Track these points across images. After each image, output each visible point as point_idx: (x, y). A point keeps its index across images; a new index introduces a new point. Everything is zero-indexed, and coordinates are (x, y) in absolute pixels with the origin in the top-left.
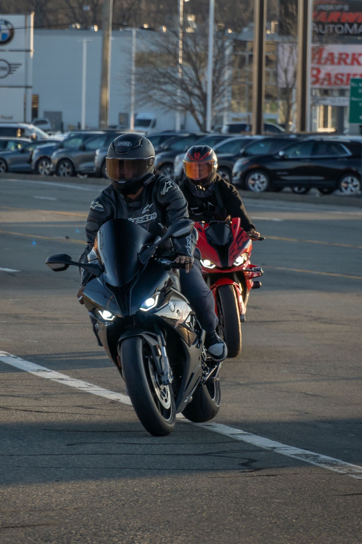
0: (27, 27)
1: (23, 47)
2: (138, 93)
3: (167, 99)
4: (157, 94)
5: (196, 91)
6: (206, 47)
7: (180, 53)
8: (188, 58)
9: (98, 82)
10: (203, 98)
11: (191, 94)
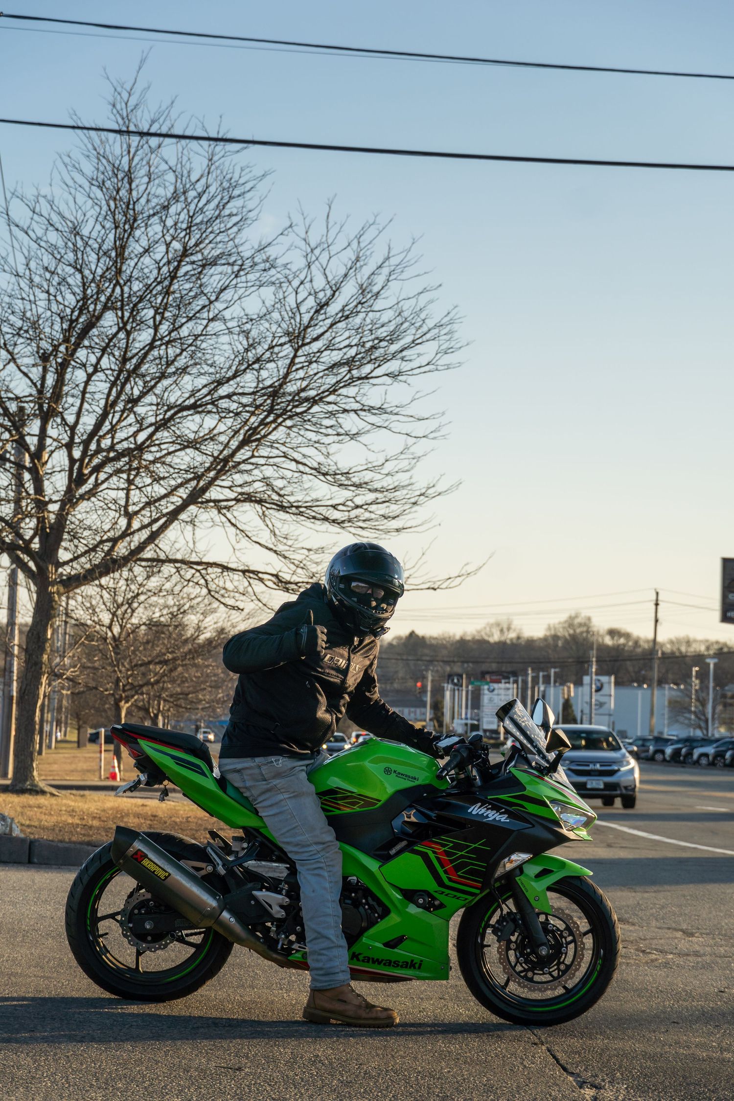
0: (610, 683)
1: (608, 693)
2: (670, 718)
3: (686, 722)
4: (681, 719)
5: (703, 717)
6: (708, 694)
7: (693, 697)
8: (698, 700)
9: (648, 715)
10: (707, 721)
11: (700, 719)
